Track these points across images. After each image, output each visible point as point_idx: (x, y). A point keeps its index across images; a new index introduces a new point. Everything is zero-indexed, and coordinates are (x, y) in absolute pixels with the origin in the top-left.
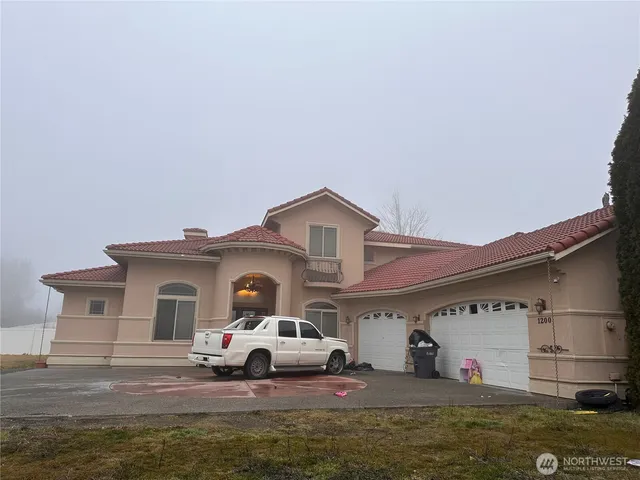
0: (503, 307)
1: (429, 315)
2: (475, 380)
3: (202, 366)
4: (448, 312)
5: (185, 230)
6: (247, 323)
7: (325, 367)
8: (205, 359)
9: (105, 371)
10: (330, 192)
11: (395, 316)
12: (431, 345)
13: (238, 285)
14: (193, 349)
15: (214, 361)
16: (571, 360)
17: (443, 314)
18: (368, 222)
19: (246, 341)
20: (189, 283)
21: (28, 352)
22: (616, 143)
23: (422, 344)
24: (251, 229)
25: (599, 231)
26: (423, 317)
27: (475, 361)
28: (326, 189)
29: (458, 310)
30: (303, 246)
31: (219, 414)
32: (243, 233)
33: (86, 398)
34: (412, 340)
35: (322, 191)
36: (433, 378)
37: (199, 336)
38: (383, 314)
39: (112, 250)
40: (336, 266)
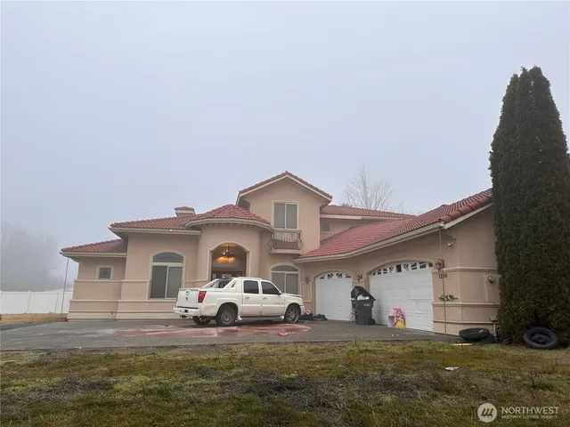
0: (418, 266)
1: (369, 274)
2: (400, 325)
3: (184, 316)
4: (382, 272)
5: (176, 209)
6: (220, 283)
7: (283, 317)
8: (186, 311)
9: (112, 322)
10: (291, 175)
11: (344, 276)
12: (367, 298)
13: (216, 254)
14: (177, 304)
15: (192, 312)
16: (459, 306)
17: (379, 273)
18: (323, 200)
19: (217, 296)
20: (178, 252)
21: (53, 311)
22: (495, 136)
23: (360, 298)
24: (225, 208)
25: (482, 205)
26: (364, 277)
27: (398, 310)
28: (287, 173)
29: (388, 269)
30: (268, 220)
31: (186, 347)
32: (219, 211)
33: (94, 338)
34: (353, 295)
35: (283, 175)
36: (369, 324)
37: (182, 294)
38: (335, 274)
39: (115, 227)
40: (296, 235)
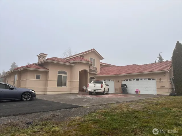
0: (147, 79)
2: (139, 93)
4: (129, 80)
10: (95, 50)
27: (139, 90)
29: (132, 80)
38: (107, 80)
40: (95, 68)
